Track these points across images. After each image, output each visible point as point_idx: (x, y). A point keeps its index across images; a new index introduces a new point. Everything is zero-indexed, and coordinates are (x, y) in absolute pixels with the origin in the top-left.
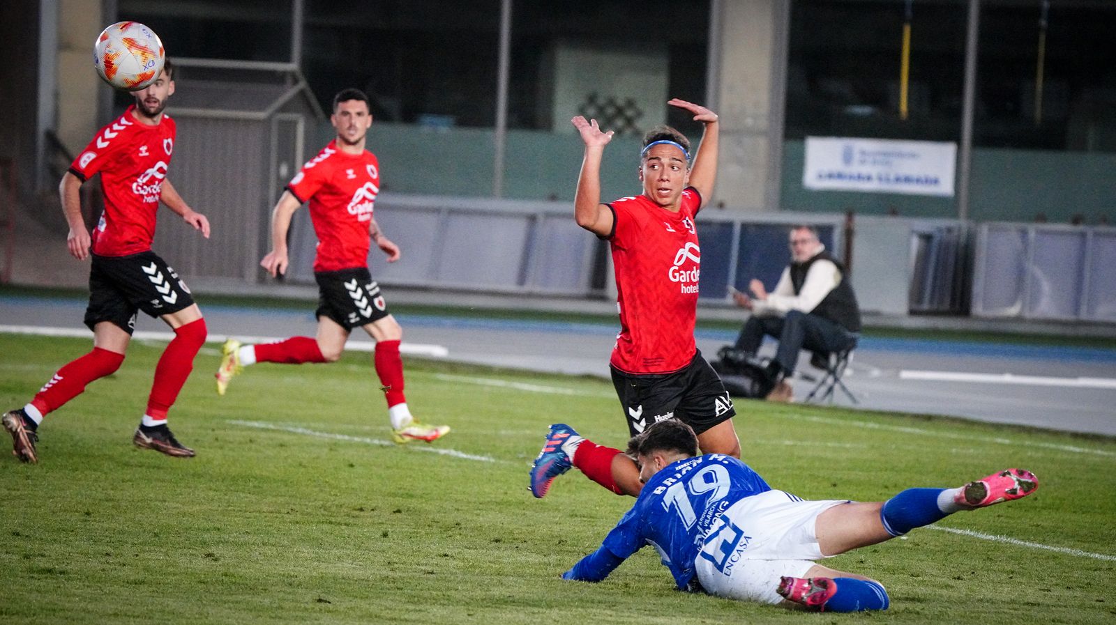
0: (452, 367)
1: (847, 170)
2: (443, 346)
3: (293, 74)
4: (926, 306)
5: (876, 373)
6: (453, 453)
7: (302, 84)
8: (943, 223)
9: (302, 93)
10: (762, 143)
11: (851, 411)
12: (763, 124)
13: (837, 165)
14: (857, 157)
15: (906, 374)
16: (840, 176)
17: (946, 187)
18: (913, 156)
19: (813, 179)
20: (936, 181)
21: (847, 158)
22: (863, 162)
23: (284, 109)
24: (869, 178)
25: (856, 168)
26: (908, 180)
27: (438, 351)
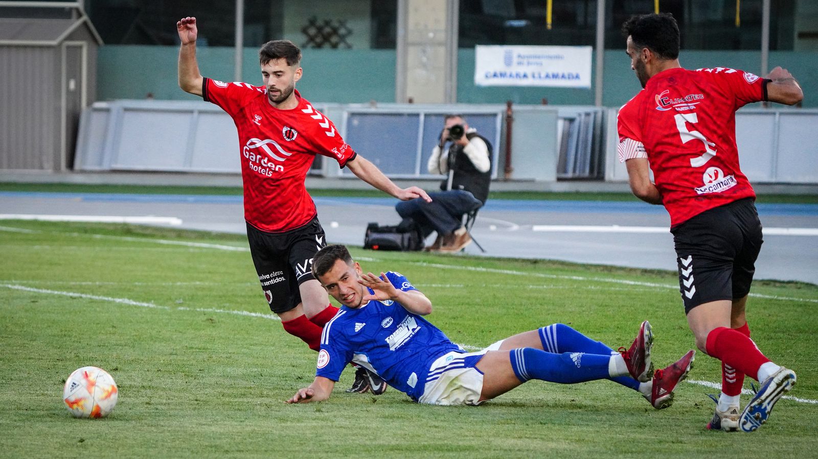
0: (180, 233)
1: (508, 71)
2: (179, 218)
3: (77, 9)
4: (570, 175)
5: (515, 227)
6: (126, 301)
7: (85, 18)
8: (583, 109)
9: (85, 24)
10: (442, 51)
11: (477, 258)
12: (442, 36)
13: (500, 67)
14: (515, 60)
15: (536, 228)
16: (503, 75)
17: (585, 81)
18: (558, 57)
19: (481, 78)
20: (577, 77)
21: (508, 61)
22: (519, 63)
23: (70, 37)
24: (525, 76)
25: (515, 69)
26: (555, 76)
27: (175, 222)
